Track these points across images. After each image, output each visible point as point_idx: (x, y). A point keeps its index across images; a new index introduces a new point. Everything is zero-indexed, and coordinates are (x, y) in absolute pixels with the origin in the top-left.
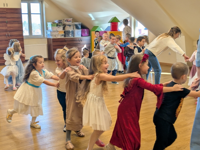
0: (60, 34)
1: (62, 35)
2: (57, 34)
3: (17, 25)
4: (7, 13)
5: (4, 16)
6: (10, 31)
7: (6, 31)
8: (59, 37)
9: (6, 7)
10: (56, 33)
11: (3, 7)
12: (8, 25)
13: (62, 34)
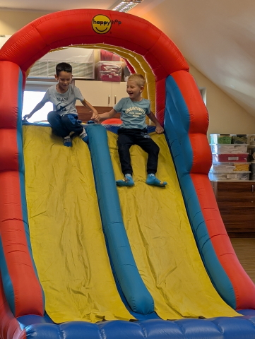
0: (238, 172)
1: (244, 175)
2: (231, 171)
8: (235, 179)
9: (112, 105)
10: (230, 168)
11: (106, 105)
13: (243, 172)
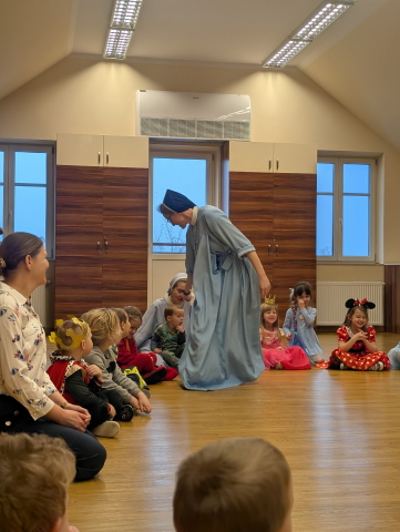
3: (299, 222)
4: (276, 186)
5: (267, 195)
6: (281, 238)
7: (269, 236)
9: (274, 170)
11: (266, 170)
12: (277, 221)
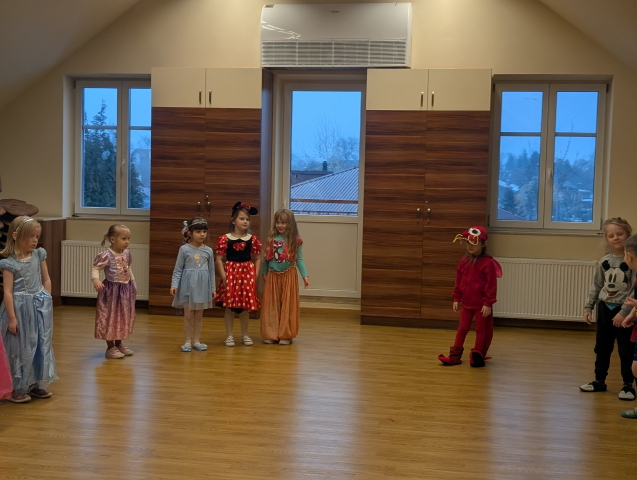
3: (463, 177)
4: (429, 129)
5: (417, 142)
6: (434, 200)
7: (419, 197)
9: (426, 107)
11: (416, 107)
12: (430, 176)
